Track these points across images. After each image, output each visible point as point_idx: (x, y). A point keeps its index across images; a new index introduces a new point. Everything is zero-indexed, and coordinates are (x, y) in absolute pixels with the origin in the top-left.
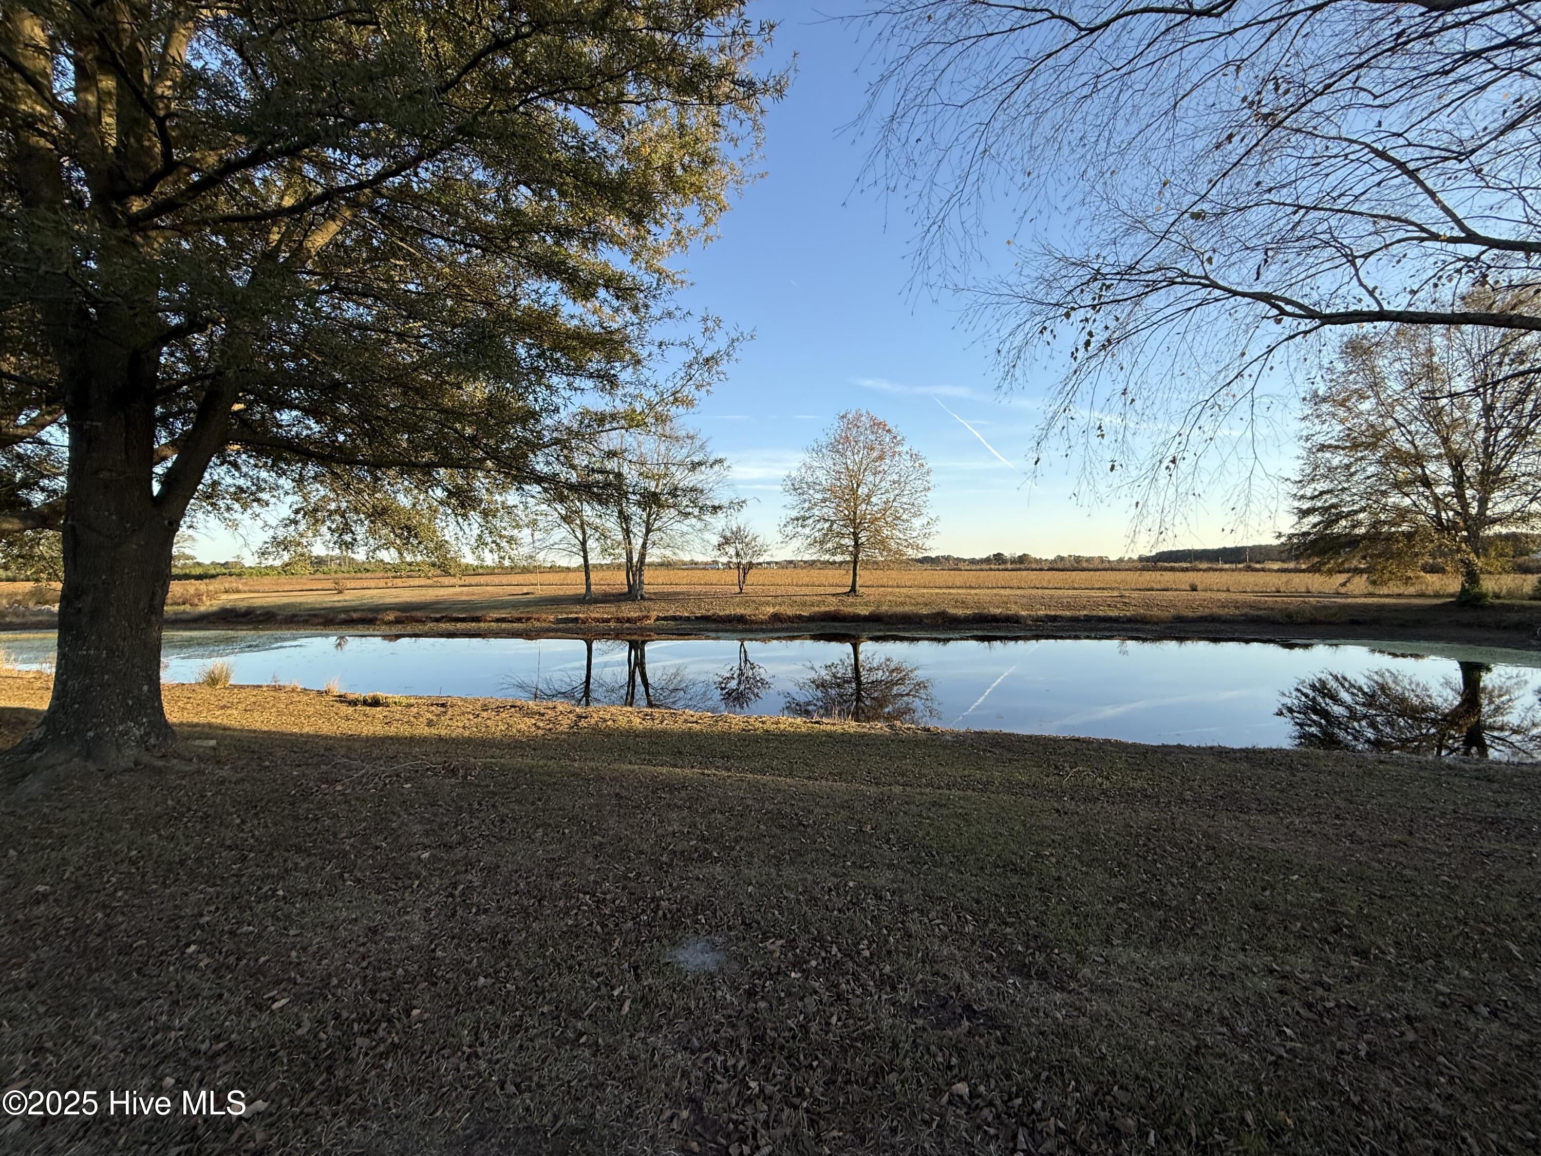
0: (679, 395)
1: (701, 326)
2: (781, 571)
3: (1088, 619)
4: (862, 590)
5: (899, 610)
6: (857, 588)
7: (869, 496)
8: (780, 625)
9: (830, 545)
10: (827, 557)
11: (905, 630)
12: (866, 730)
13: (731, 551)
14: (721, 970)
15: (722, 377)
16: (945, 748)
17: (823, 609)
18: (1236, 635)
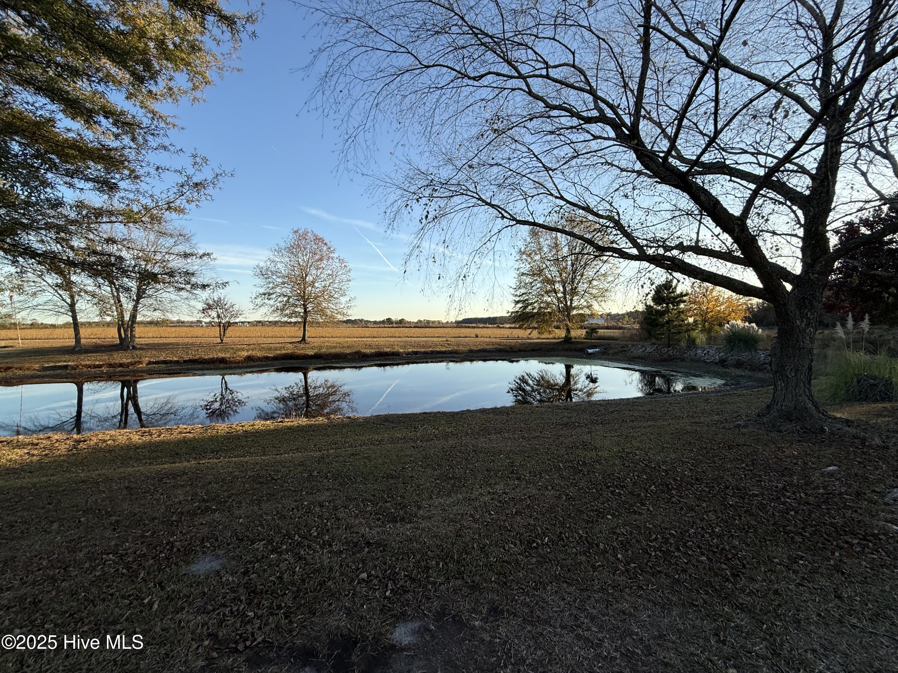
0: (172, 205)
1: (191, 161)
2: (252, 328)
3: (432, 352)
4: (309, 340)
5: (333, 351)
6: (306, 338)
7: (313, 282)
8: (252, 364)
9: (287, 312)
10: (286, 319)
11: (337, 363)
12: (313, 422)
13: (214, 314)
14: (224, 567)
15: (209, 197)
16: (359, 426)
17: (283, 352)
18: (493, 358)
